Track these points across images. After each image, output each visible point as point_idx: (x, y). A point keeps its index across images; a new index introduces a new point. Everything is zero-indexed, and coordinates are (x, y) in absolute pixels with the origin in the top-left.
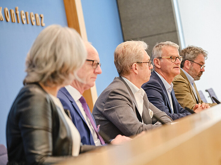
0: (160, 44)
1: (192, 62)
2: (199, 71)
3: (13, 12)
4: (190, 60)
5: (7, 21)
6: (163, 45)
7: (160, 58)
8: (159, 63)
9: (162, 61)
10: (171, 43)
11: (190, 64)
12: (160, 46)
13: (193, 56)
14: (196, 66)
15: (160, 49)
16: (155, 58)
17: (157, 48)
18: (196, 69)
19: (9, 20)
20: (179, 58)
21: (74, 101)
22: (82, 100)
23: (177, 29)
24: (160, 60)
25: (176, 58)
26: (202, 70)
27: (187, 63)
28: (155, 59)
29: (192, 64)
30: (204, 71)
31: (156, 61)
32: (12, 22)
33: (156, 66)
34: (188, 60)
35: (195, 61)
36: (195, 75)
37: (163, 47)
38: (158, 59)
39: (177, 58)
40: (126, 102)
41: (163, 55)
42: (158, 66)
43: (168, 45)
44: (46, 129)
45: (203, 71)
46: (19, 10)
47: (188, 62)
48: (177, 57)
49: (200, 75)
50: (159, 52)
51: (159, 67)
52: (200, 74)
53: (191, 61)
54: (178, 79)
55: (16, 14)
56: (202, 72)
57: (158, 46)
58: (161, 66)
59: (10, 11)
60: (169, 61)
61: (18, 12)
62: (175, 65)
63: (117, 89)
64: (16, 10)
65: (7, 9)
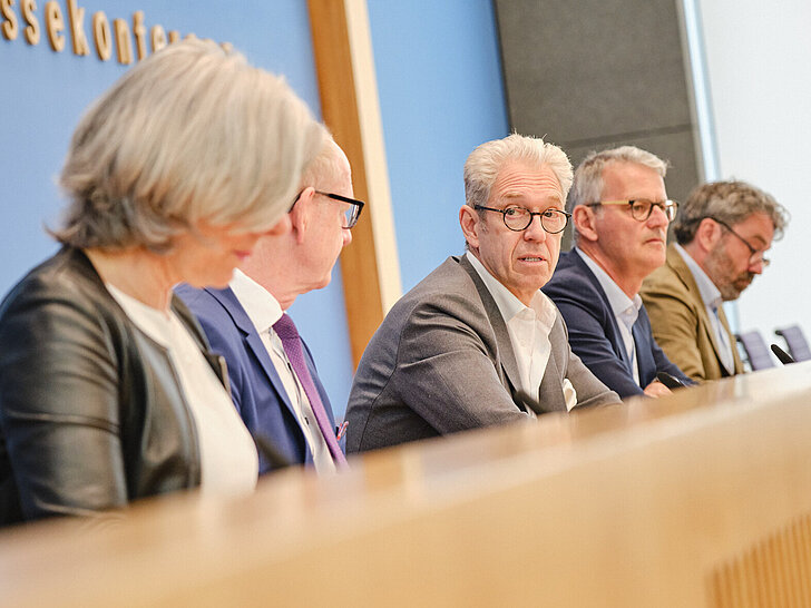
0: (600, 157)
1: (725, 229)
2: (742, 267)
3: (124, 27)
4: (721, 219)
5: (100, 57)
6: (607, 158)
7: (596, 206)
8: (592, 224)
9: (602, 214)
10: (635, 152)
11: (716, 236)
12: (599, 164)
13: (735, 210)
14: (734, 248)
15: (597, 174)
16: (580, 206)
17: (589, 167)
18: (733, 256)
19: (107, 53)
20: (662, 208)
21: (255, 330)
22: (284, 329)
23: (694, 122)
24: (595, 212)
25: (653, 205)
26: (753, 269)
27: (707, 227)
28: (578, 210)
29: (725, 237)
30: (760, 273)
31: (581, 217)
32: (119, 60)
33: (583, 233)
34: (716, 220)
35: (737, 229)
36: (726, 278)
37: (606, 165)
38: (589, 210)
39: (656, 207)
40: (469, 338)
41: (604, 194)
42: (587, 232)
43: (625, 158)
44: (100, 425)
45: (755, 273)
46: (145, 23)
47: (712, 226)
48: (658, 204)
49: (741, 284)
50: (594, 183)
51: (594, 237)
52: (743, 280)
53: (725, 225)
54: (658, 286)
55: (136, 37)
56: (750, 275)
57: (590, 163)
58: (598, 232)
59: (115, 25)
60: (625, 217)
61: (142, 31)
62: (646, 230)
63: (446, 296)
64: (134, 23)
65: (101, 18)
